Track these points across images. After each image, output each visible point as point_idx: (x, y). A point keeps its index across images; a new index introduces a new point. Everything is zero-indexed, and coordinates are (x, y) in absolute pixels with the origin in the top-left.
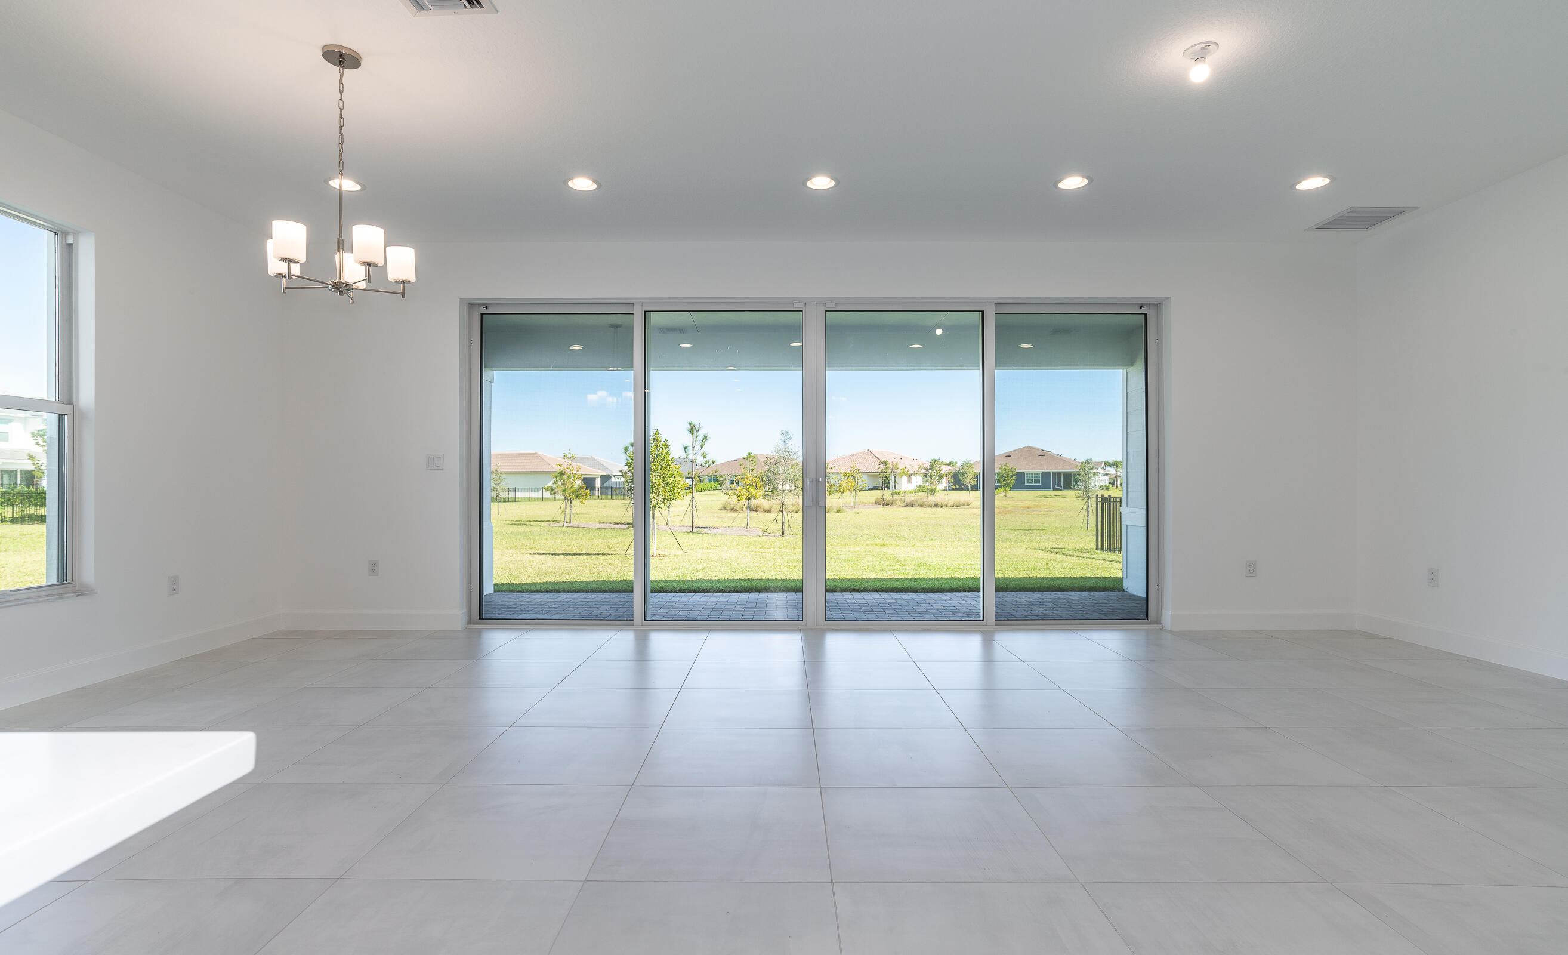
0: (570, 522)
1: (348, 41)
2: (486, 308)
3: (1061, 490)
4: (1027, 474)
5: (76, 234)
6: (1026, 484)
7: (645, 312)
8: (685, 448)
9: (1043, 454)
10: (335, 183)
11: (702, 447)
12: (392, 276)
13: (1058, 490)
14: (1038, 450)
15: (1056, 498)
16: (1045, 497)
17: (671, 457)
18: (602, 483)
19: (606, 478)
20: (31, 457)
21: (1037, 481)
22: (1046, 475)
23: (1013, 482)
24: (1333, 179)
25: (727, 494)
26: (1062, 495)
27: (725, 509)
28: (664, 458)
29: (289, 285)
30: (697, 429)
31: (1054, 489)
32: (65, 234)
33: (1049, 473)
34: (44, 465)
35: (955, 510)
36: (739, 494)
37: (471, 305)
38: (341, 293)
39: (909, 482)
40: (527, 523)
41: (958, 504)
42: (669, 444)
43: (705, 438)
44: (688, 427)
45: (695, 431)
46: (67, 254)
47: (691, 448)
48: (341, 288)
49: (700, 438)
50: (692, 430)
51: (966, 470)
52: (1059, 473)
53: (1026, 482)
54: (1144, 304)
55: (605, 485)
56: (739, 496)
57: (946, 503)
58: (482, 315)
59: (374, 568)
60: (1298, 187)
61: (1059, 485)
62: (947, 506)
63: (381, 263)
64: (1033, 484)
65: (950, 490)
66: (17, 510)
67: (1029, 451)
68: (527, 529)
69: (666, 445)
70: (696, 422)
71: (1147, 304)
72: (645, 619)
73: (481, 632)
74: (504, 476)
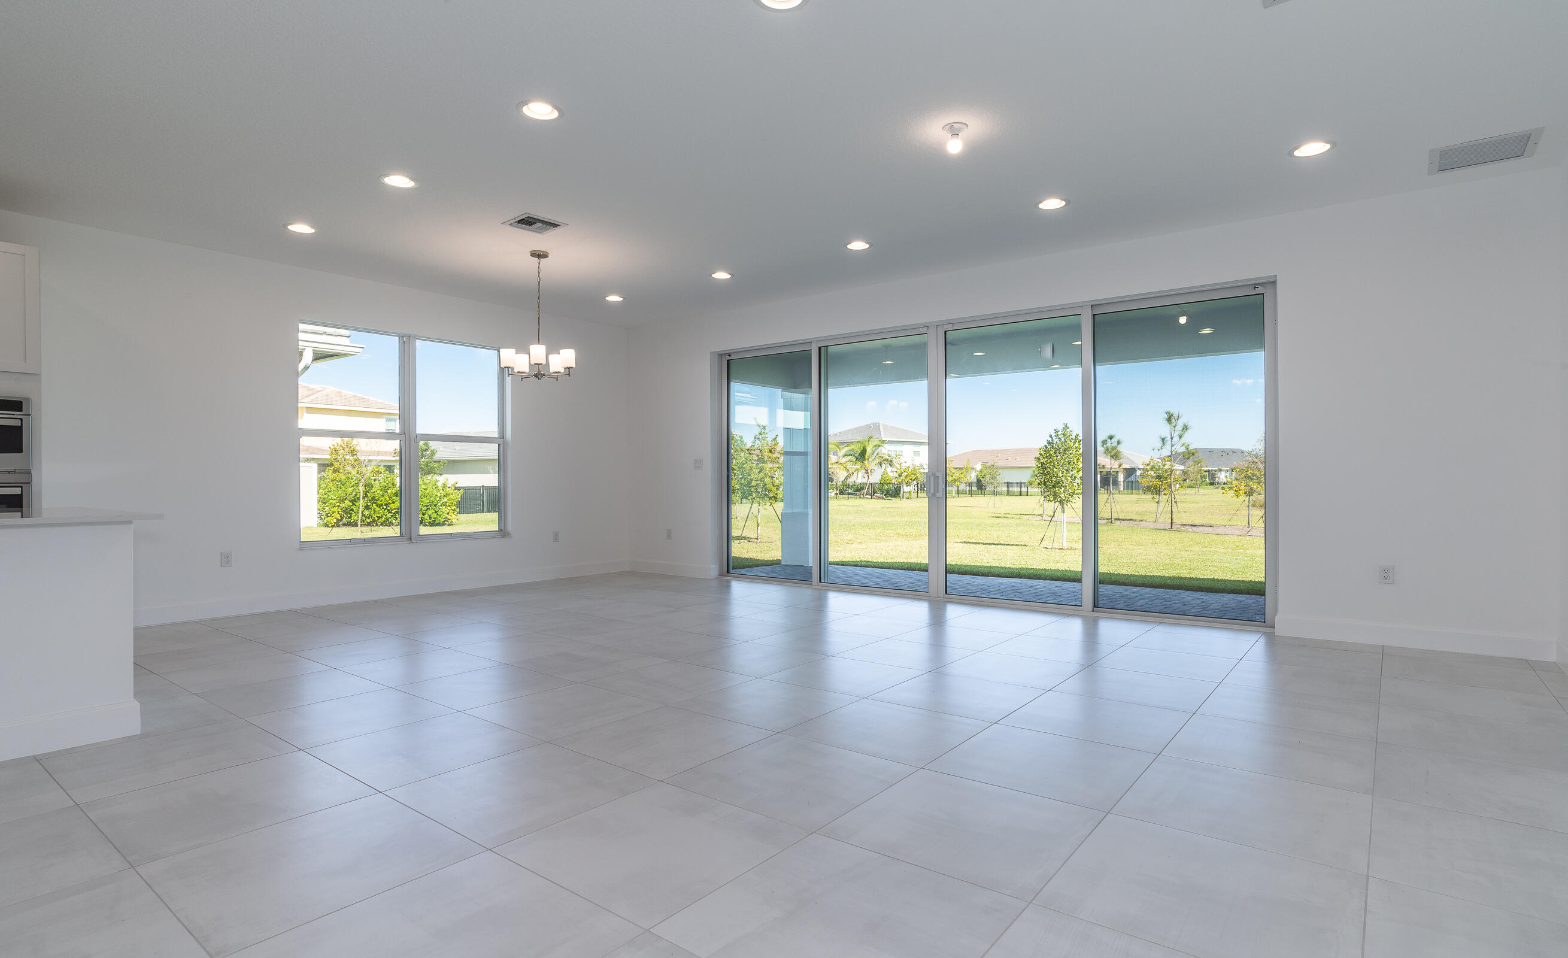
2: (729, 356)
7: (820, 348)
8: (1163, 439)
11: (1180, 437)
18: (1126, 478)
19: (1130, 472)
24: (1334, 144)
32: (498, 350)
37: (721, 355)
43: (1185, 428)
44: (1166, 416)
45: (1173, 420)
47: (1169, 439)
49: (1179, 427)
50: (1169, 419)
54: (1257, 284)
55: (1130, 479)
56: (1236, 491)
58: (728, 361)
59: (669, 533)
60: (1297, 153)
70: (1175, 411)
71: (1260, 284)
72: (820, 582)
73: (728, 582)
74: (1000, 471)
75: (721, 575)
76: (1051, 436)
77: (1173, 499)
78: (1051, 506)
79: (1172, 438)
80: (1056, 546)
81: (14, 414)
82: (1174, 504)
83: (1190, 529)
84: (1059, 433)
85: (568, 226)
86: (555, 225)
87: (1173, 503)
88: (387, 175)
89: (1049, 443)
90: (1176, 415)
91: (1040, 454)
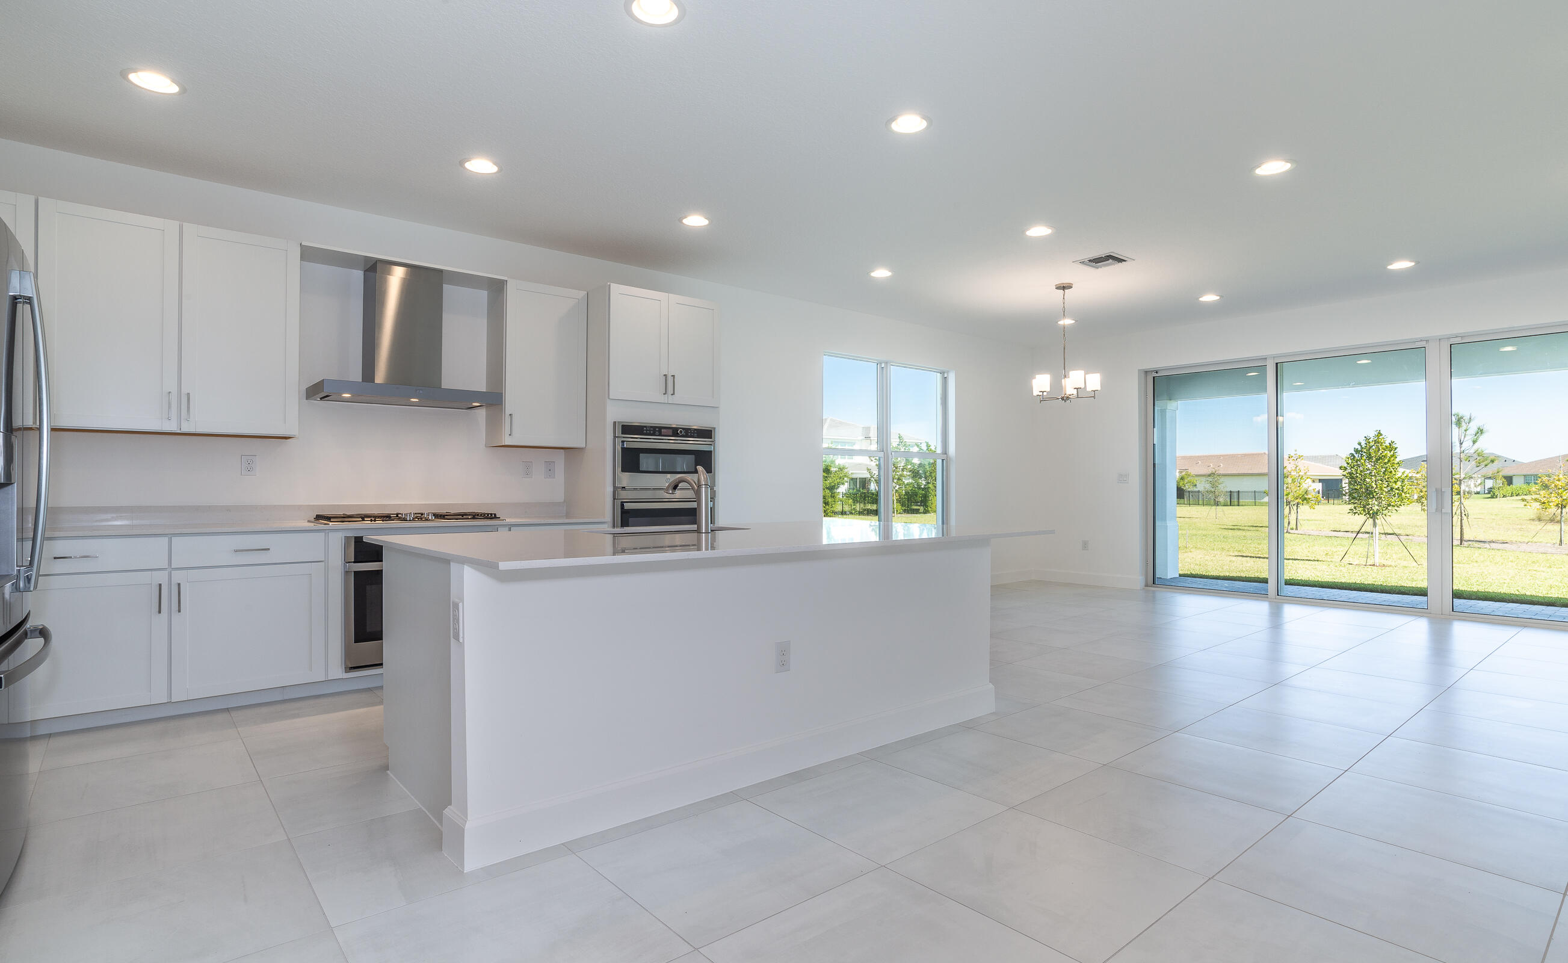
0: (1297, 529)
1: (1065, 280)
2: (1157, 372)
5: (948, 372)
7: (1277, 364)
10: (1061, 323)
11: (1474, 442)
12: (1089, 389)
17: (1397, 460)
20: (868, 470)
25: (1523, 500)
27: (1540, 520)
28: (1389, 461)
29: (1043, 399)
30: (1467, 421)
32: (944, 373)
34: (876, 475)
36: (1543, 500)
37: (1146, 372)
38: (1065, 401)
40: (1246, 528)
42: (1395, 446)
43: (1480, 431)
45: (1463, 424)
46: (945, 380)
48: (1065, 399)
49: (1469, 432)
50: (1456, 422)
56: (1544, 503)
58: (1154, 377)
59: (1085, 545)
63: (1083, 386)
66: (862, 505)
68: (1243, 533)
69: (1391, 447)
72: (1278, 595)
73: (1154, 592)
74: (1222, 479)
75: (1147, 585)
76: (1360, 444)
77: (1463, 511)
78: (1359, 520)
79: (1461, 444)
80: (1370, 562)
81: (641, 438)
82: (1465, 518)
83: (1477, 545)
84: (1370, 441)
85: (1134, 261)
86: (1120, 260)
87: (1463, 515)
88: (1028, 229)
89: (1357, 451)
90: (1467, 418)
91: (1348, 464)
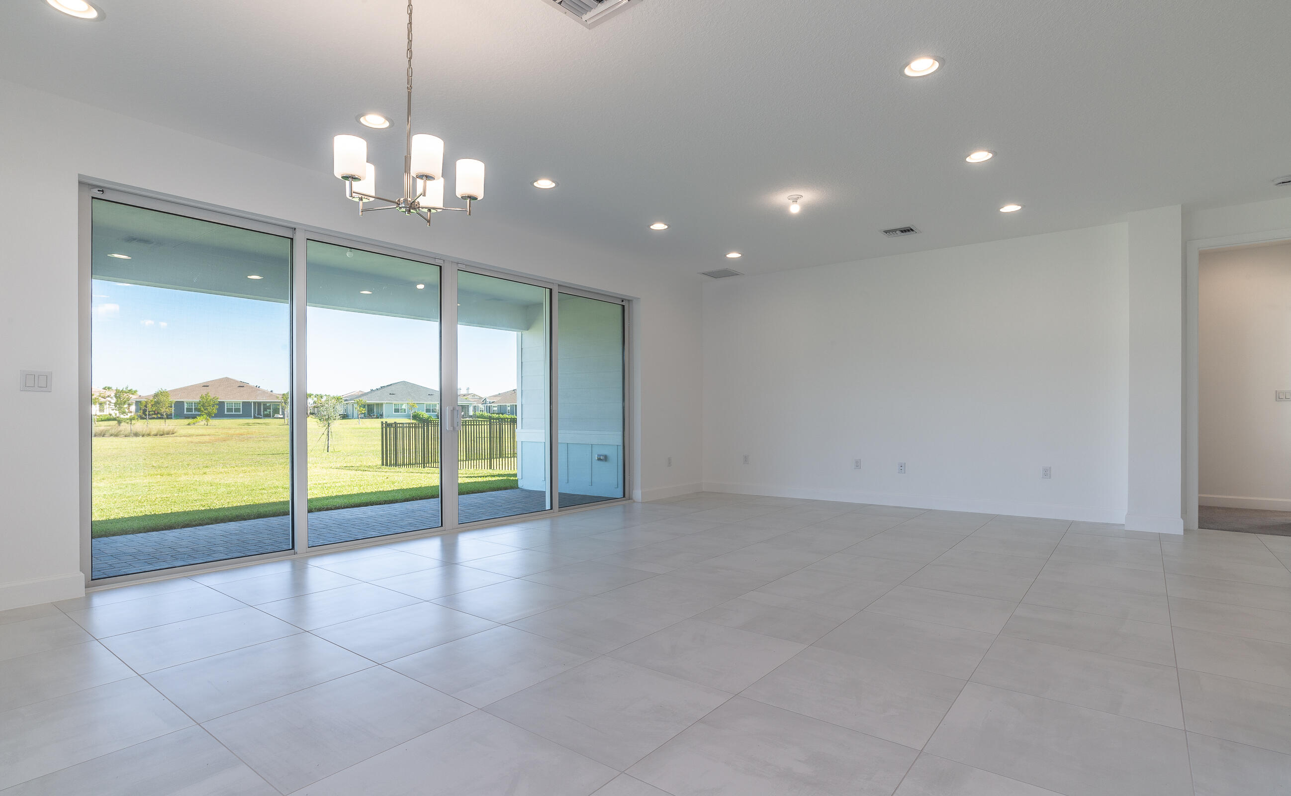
2: (102, 191)
3: (261, 418)
4: (227, 403)
6: (226, 413)
9: (242, 385)
13: (259, 418)
14: (237, 382)
15: (260, 426)
16: (248, 424)
21: (237, 410)
22: (246, 405)
23: (215, 411)
26: (264, 423)
31: (255, 417)
33: (249, 403)
35: (159, 439)
37: (82, 185)
39: (101, 410)
41: (162, 433)
51: (162, 398)
52: (259, 403)
53: (226, 411)
54: (625, 299)
57: (148, 432)
58: (93, 198)
61: (259, 414)
62: (149, 435)
64: (233, 413)
65: (150, 419)
67: (226, 382)
